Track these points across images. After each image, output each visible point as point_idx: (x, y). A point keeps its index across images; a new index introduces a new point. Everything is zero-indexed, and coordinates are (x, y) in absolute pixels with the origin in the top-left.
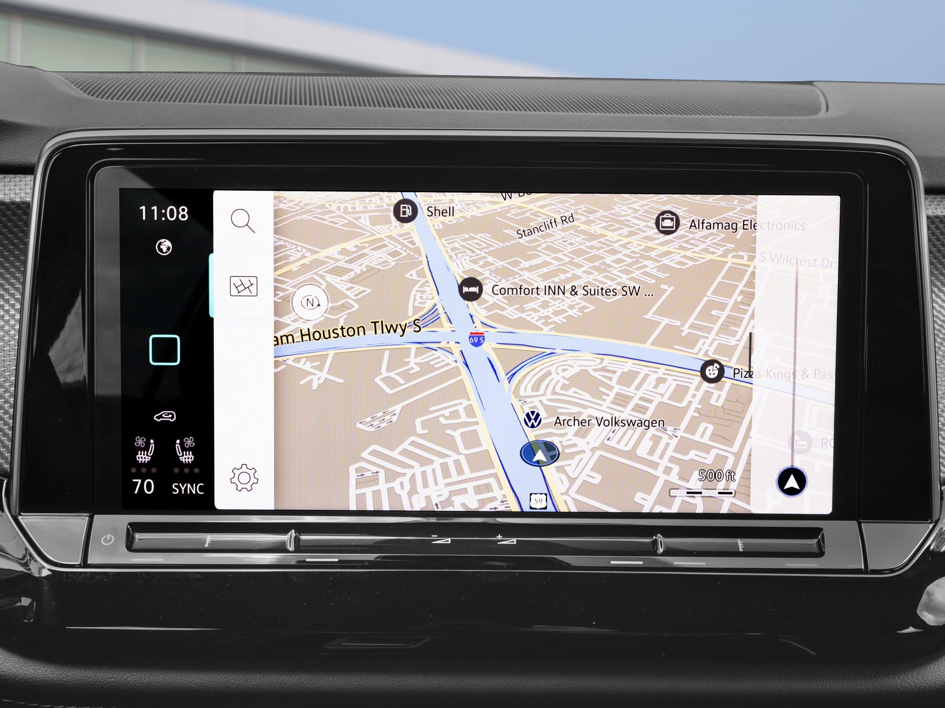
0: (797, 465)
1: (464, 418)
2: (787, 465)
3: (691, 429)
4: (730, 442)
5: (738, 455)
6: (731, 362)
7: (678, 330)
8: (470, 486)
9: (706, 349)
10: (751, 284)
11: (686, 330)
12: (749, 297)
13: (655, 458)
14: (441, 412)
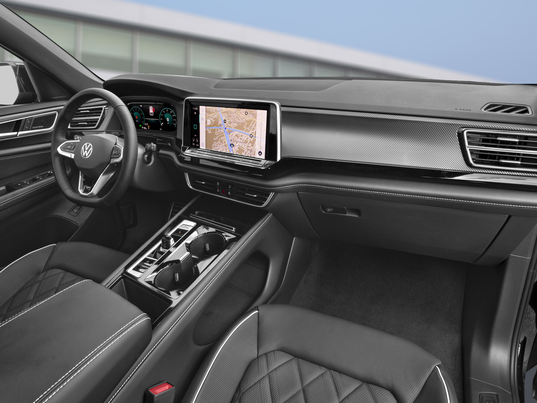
0: (261, 151)
1: (224, 139)
2: (259, 151)
3: (249, 144)
4: (253, 147)
5: (254, 149)
6: (253, 135)
7: (247, 129)
8: (224, 149)
9: (250, 132)
10: (256, 123)
11: (248, 130)
12: (256, 125)
13: (244, 148)
14: (222, 138)
